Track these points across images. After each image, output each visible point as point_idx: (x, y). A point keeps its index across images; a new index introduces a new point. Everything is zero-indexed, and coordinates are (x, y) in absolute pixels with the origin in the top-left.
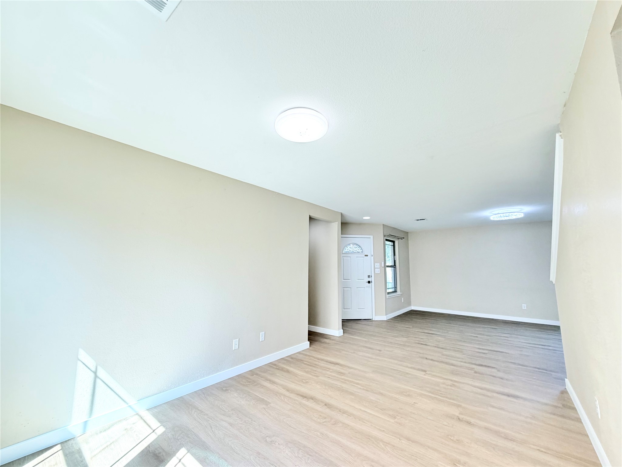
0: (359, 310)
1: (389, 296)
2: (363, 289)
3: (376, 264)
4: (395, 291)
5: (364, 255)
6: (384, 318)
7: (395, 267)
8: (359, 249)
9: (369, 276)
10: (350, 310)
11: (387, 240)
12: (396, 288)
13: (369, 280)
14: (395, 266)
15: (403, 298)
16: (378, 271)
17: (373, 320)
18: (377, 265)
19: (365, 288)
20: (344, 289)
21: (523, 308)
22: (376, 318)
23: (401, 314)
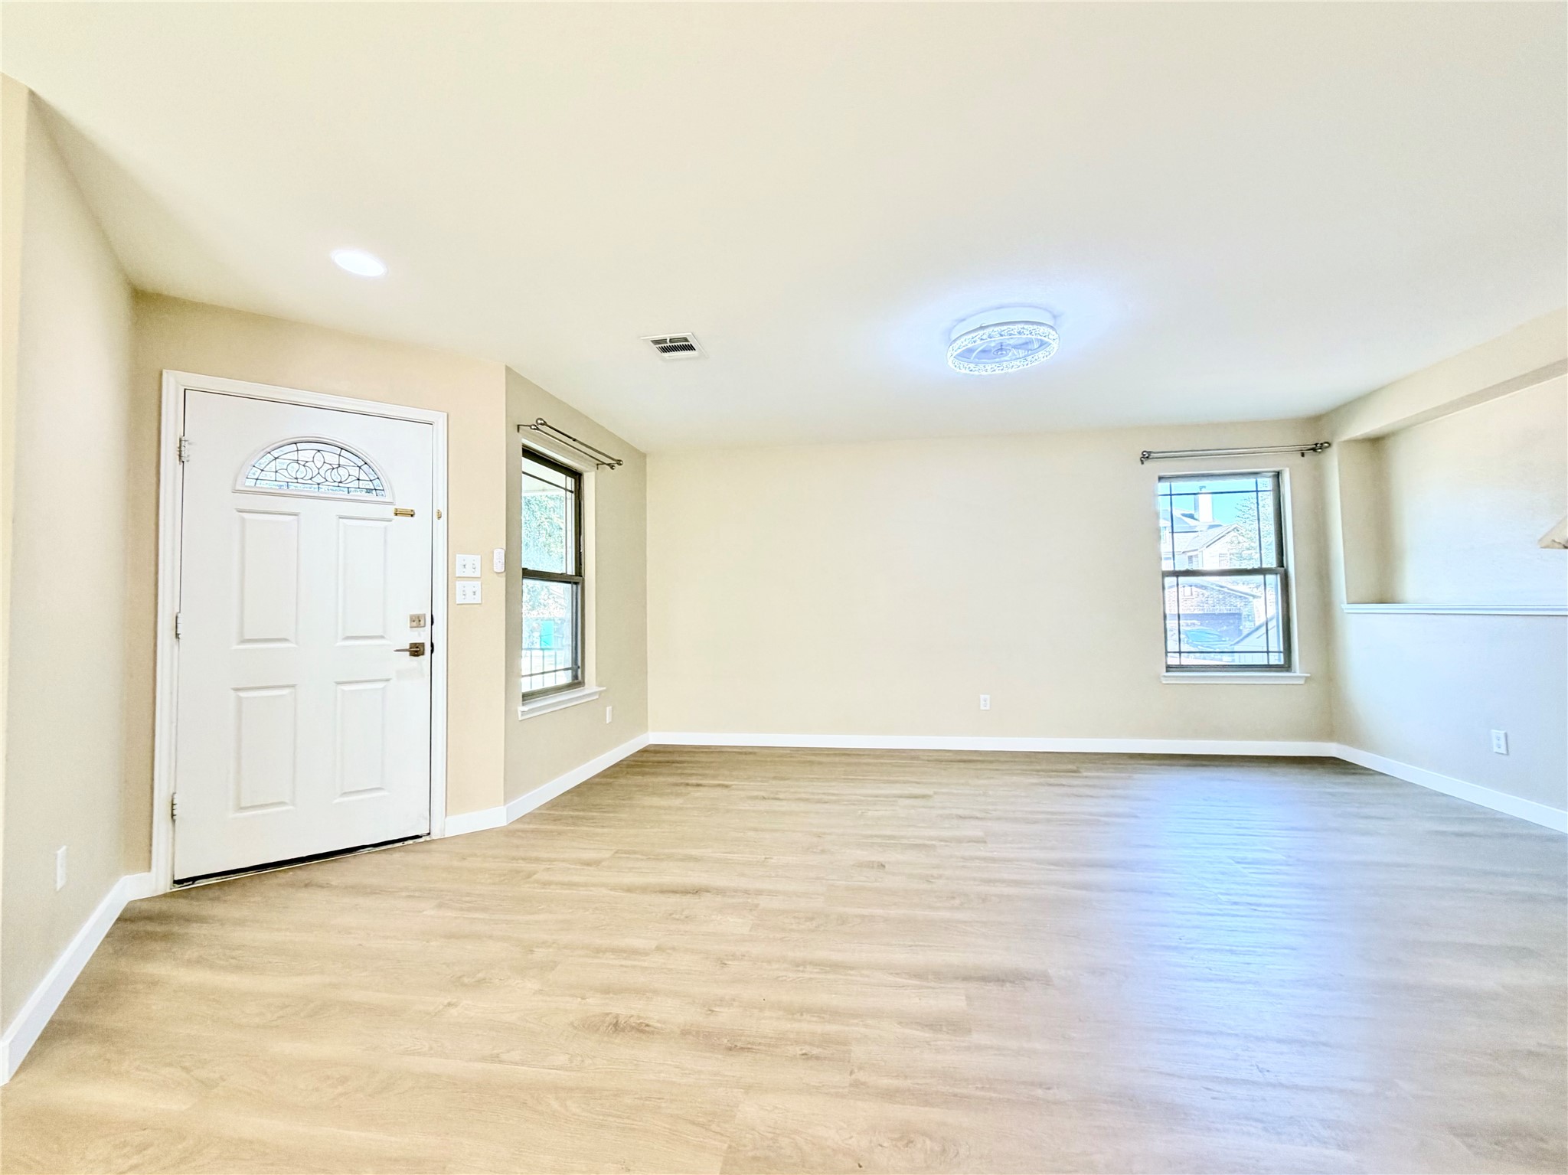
0: (346, 799)
1: (526, 708)
2: (381, 685)
3: (460, 558)
4: (577, 682)
5: (392, 509)
6: (497, 816)
7: (576, 583)
8: (363, 476)
9: (416, 621)
10: (284, 808)
11: (529, 453)
12: (580, 671)
13: (421, 636)
14: (577, 579)
15: (609, 709)
16: (467, 592)
17: (434, 836)
18: (469, 563)
19: (388, 680)
20: (242, 694)
21: (982, 708)
22: (449, 826)
23: (598, 776)
